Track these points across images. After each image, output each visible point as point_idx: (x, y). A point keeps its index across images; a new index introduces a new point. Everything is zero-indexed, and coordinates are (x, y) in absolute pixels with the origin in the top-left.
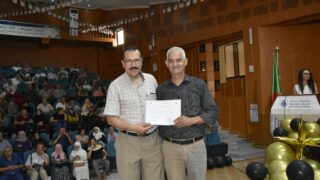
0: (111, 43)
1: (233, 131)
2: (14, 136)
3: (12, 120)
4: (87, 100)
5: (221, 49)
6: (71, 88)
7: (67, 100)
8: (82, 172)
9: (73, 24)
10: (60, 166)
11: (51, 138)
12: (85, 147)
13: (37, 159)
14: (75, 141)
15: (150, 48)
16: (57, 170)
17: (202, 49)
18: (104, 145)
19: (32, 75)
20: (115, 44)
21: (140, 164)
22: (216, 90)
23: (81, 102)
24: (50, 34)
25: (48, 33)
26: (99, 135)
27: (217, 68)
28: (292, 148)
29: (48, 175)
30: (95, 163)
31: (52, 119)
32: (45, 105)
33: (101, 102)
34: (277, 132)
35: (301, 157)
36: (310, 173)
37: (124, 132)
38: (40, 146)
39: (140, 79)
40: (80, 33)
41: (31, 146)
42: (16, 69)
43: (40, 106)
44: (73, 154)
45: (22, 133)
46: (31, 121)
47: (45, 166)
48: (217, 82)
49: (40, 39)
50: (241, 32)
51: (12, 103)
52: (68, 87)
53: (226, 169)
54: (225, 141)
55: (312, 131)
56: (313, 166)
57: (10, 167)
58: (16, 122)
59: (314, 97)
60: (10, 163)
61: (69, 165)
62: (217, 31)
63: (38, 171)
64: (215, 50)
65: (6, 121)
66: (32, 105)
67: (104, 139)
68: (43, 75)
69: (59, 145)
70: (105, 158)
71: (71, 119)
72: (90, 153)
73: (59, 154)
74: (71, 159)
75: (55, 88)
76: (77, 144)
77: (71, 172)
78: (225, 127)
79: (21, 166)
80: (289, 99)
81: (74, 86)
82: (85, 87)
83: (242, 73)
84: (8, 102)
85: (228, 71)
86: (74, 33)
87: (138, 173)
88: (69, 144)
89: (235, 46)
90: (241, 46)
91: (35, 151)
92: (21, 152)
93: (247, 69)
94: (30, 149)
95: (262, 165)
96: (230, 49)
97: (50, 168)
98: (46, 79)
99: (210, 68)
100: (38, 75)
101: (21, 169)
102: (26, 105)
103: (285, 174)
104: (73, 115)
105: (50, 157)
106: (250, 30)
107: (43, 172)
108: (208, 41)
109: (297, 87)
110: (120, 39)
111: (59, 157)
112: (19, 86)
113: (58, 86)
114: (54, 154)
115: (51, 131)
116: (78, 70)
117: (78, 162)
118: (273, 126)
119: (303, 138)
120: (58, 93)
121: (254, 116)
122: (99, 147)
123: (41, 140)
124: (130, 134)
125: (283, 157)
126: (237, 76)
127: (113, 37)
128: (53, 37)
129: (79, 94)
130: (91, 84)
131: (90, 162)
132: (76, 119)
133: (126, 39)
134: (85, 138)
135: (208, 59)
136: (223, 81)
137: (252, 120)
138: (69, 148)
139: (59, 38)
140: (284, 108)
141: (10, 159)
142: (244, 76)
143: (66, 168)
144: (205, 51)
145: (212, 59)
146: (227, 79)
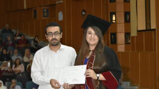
22: (126, 43)
48: (127, 34)
83: (153, 26)
126: (148, 30)
136: (134, 34)
142: (154, 30)
144: (114, 1)
145: (123, 10)
146: (138, 31)
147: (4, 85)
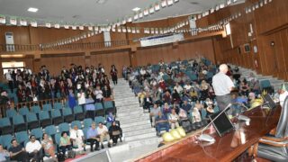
0: (221, 35)
4: (203, 81)
15: (250, 34)
16: (184, 123)
19: (170, 68)
20: (224, 35)
23: (199, 83)
24: (177, 39)
43: (175, 88)
44: (193, 114)
45: (166, 104)
49: (172, 44)
58: (163, 99)
68: (176, 67)
86: (194, 34)
98: (178, 69)
100: (173, 68)
101: (166, 122)
112: (163, 76)
127: (223, 30)
128: (180, 40)
132: (196, 94)
139: (184, 40)
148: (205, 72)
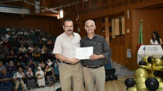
0: (57, 17)
1: (118, 62)
2: (7, 63)
3: (6, 55)
4: (44, 46)
5: (113, 20)
6: (36, 39)
7: (34, 46)
8: (41, 82)
9: (37, 7)
10: (30, 79)
11: (26, 65)
12: (43, 69)
13: (19, 75)
14: (38, 66)
15: (77, 19)
16: (29, 81)
17: (103, 21)
18: (53, 68)
19: (16, 33)
20: (58, 18)
21: (72, 79)
22: (110, 41)
23: (41, 47)
24: (25, 12)
25: (24, 11)
26: (50, 63)
27: (110, 30)
28: (148, 71)
29: (25, 83)
30: (48, 77)
31: (26, 55)
32: (23, 48)
33: (51, 47)
34: (140, 63)
35: (152, 75)
36: (157, 84)
37: (64, 62)
38: (21, 69)
39: (72, 36)
40: (40, 12)
41: (16, 69)
42: (8, 30)
43: (20, 49)
44: (37, 73)
45: (11, 62)
46: (16, 56)
47: (23, 79)
48: (110, 38)
49: (19, 15)
50: (124, 12)
51: (6, 47)
52: (34, 39)
53: (114, 81)
54: (114, 67)
55: (158, 63)
56: (159, 80)
57: (5, 79)
58: (8, 57)
59: (160, 46)
60: (5, 77)
61: (35, 78)
62: (111, 11)
63: (20, 81)
64: (110, 21)
65: (3, 56)
66: (16, 48)
67: (53, 66)
68: (22, 33)
69: (30, 69)
70: (53, 75)
71: (36, 55)
72: (46, 73)
73: (30, 73)
74: (36, 75)
75: (28, 39)
76: (39, 68)
77: (36, 82)
78: (114, 60)
79: (11, 78)
80: (147, 46)
81: (38, 38)
82: (43, 39)
83: (123, 33)
84: (4, 46)
85: (116, 32)
86: (37, 12)
87: (70, 83)
88: (35, 68)
89: (120, 19)
90: (123, 20)
91: (18, 71)
92: (11, 72)
93: (126, 31)
94: (15, 70)
95: (133, 79)
96: (117, 21)
97: (26, 80)
98: (23, 35)
99: (107, 30)
100: (19, 33)
101: (11, 80)
102: (13, 48)
103: (144, 84)
104: (37, 54)
105: (25, 74)
106: (128, 11)
107: (22, 82)
108: (106, 16)
109: (151, 41)
110: (61, 15)
111: (30, 74)
112: (9, 38)
113: (30, 39)
114: (28, 73)
115: (26, 61)
116: (39, 30)
117: (39, 77)
118: (139, 60)
119: (154, 66)
120: (29, 42)
121: (129, 55)
122: (50, 70)
123: (21, 66)
124: (66, 63)
125: (144, 75)
126: (121, 35)
127: (58, 14)
128: (27, 13)
129: (40, 43)
130: (46, 38)
131: (46, 77)
132: (39, 55)
133: (64, 15)
134: (43, 65)
135: (106, 25)
136: (114, 37)
137: (128, 57)
138: (35, 70)
139: (30, 14)
140: (145, 51)
141: (5, 75)
142: (124, 35)
143: (33, 80)
144: (104, 22)
145: (108, 26)
146: (116, 36)
147: (52, 61)
148: (45, 39)
